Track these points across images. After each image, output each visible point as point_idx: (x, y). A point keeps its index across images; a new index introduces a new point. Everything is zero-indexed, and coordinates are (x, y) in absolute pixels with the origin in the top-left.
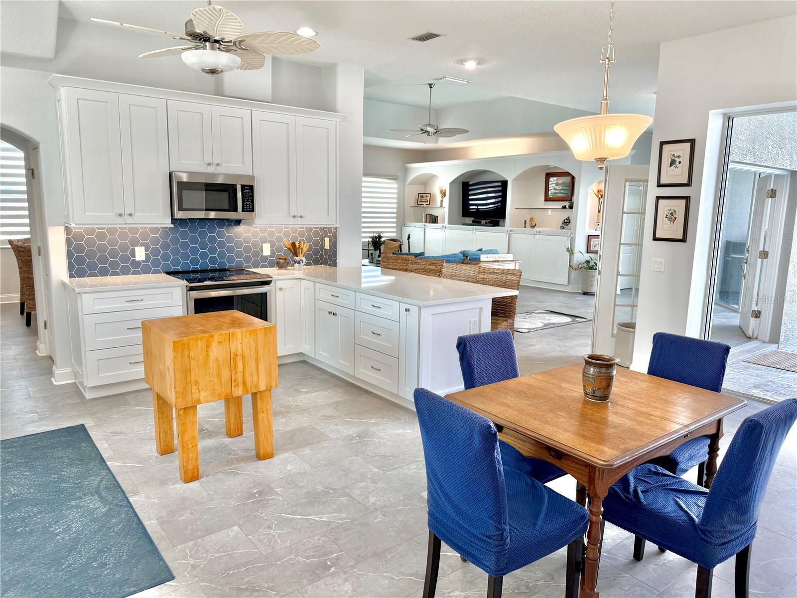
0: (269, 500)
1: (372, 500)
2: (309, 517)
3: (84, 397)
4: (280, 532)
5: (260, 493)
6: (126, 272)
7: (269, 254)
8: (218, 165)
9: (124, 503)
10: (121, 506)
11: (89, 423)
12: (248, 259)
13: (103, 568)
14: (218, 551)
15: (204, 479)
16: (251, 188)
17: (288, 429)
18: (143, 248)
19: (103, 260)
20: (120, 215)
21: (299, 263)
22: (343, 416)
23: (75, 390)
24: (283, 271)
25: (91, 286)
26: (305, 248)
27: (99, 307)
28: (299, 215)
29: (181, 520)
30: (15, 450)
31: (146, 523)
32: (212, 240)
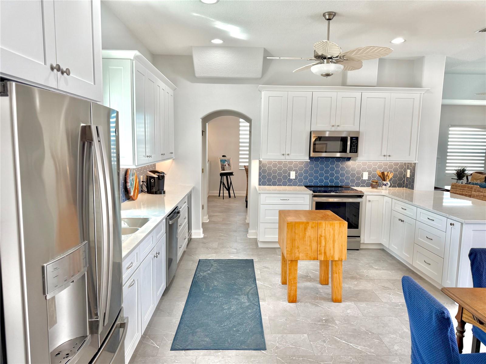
0: (330, 326)
1: (396, 348)
2: (350, 344)
3: (258, 246)
4: (329, 346)
5: (326, 321)
6: (285, 184)
7: (367, 178)
8: (338, 126)
9: (257, 304)
10: (255, 305)
11: (256, 260)
12: (353, 181)
13: (237, 332)
14: (292, 344)
15: (299, 304)
16: (357, 139)
17: (356, 288)
18: (294, 172)
19: (275, 177)
20: (283, 155)
21: (385, 185)
22: (396, 289)
23: (255, 241)
24: (375, 190)
25: (268, 190)
26: (391, 176)
27: (268, 201)
28: (388, 155)
29: (280, 321)
30: (222, 264)
31: (263, 317)
32: (332, 169)
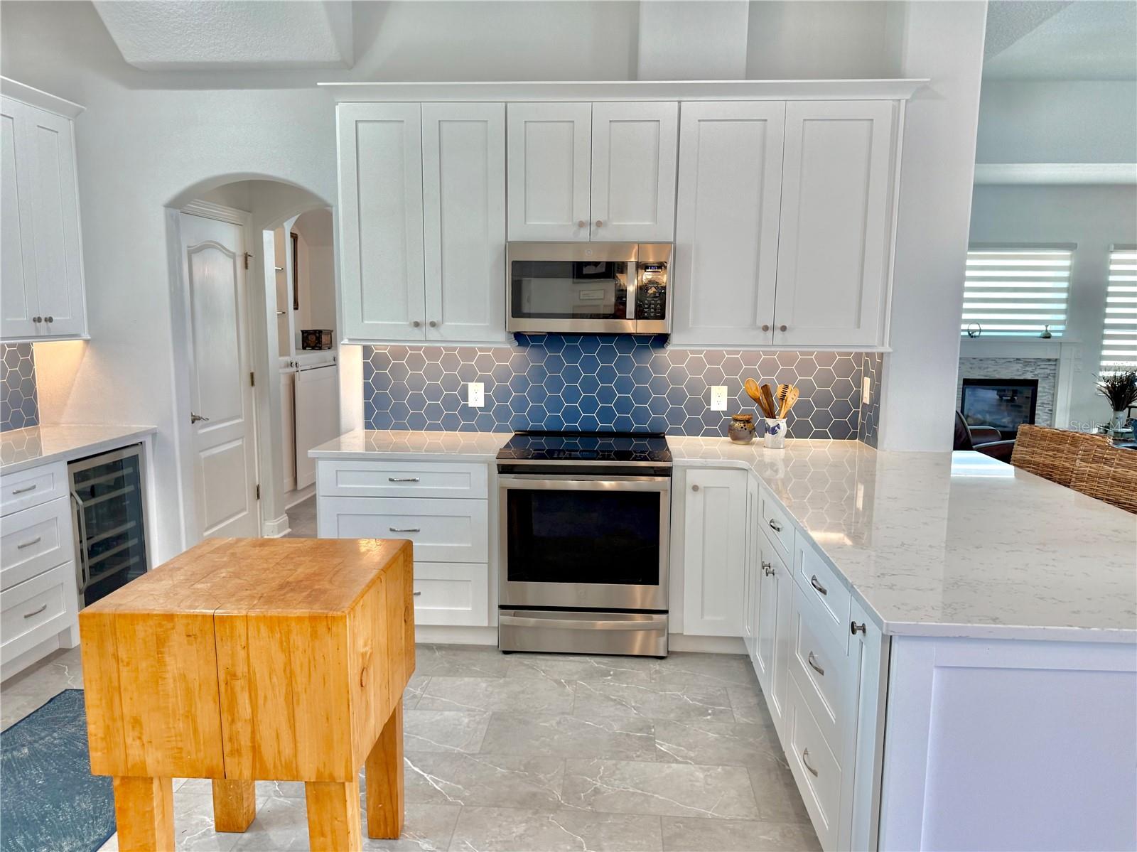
6: (450, 425)
7: (724, 408)
8: (599, 224)
12: (676, 416)
18: (482, 385)
19: (417, 402)
20: (417, 324)
21: (773, 431)
24: (740, 448)
26: (792, 398)
28: (778, 324)
32: (607, 375)
